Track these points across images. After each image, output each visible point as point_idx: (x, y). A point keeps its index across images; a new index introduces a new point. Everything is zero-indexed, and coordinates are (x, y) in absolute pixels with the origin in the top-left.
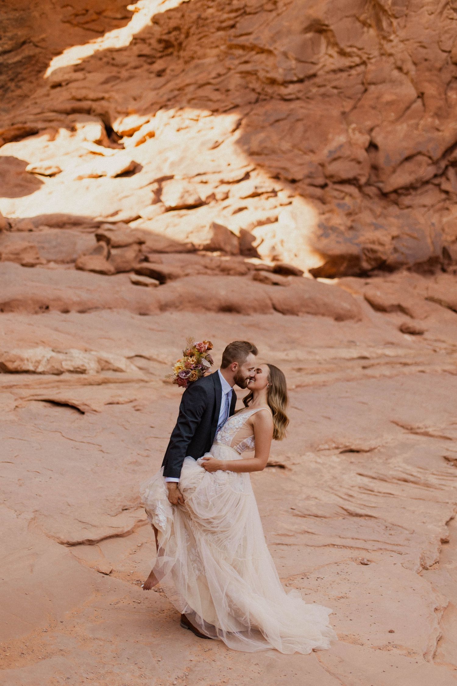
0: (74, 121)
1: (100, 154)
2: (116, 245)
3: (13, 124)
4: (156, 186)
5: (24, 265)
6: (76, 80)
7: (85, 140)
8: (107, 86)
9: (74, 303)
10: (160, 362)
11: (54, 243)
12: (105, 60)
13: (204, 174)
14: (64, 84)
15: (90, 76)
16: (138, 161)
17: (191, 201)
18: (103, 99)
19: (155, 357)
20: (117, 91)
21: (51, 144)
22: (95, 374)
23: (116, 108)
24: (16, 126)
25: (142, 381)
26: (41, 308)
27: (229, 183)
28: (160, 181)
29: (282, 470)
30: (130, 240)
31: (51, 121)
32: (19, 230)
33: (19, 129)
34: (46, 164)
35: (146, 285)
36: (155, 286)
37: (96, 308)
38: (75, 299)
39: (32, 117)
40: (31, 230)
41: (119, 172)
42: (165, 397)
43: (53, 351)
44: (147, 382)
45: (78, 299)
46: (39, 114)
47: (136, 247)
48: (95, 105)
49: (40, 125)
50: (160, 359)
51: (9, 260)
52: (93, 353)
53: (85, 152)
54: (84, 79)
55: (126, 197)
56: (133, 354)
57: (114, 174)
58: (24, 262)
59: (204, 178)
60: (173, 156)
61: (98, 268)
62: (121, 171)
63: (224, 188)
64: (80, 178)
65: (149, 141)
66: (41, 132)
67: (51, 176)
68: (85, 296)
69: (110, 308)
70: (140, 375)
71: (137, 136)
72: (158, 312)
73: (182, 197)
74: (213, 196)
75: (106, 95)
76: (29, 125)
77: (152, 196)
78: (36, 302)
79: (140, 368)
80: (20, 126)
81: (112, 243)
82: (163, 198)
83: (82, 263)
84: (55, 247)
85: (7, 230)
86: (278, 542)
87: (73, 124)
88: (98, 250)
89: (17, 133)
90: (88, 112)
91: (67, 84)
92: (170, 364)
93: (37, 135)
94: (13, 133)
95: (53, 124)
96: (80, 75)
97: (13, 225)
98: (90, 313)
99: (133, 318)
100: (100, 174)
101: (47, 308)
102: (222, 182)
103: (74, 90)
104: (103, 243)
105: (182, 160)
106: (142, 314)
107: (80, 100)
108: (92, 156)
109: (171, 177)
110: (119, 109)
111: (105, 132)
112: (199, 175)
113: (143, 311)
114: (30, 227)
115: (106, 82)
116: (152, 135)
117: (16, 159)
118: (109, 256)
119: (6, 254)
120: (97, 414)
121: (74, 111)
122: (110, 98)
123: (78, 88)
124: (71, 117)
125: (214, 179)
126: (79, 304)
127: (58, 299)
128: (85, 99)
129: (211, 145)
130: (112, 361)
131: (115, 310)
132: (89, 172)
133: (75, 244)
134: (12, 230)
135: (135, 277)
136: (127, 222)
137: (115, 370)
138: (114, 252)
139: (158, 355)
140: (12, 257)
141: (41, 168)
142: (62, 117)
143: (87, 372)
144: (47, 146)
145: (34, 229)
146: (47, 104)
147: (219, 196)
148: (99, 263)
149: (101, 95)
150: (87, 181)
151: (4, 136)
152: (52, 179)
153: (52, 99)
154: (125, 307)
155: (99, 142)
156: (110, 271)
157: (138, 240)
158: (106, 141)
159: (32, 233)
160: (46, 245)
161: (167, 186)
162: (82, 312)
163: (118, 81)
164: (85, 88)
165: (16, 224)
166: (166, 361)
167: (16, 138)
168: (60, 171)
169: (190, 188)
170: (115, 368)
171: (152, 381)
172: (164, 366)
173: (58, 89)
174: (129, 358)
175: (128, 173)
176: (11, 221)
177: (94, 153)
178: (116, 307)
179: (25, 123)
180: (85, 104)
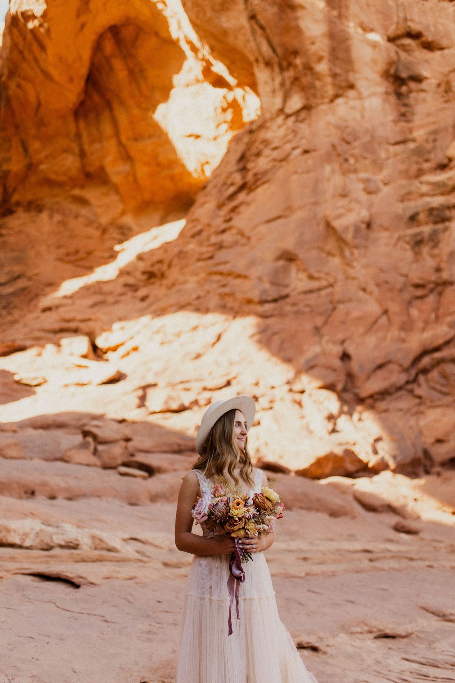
0: (60, 339)
1: (85, 367)
2: (102, 441)
4: (140, 393)
6: (65, 305)
7: (72, 354)
8: (95, 309)
9: (62, 489)
10: (156, 546)
11: (38, 443)
12: (92, 290)
13: (188, 381)
14: (53, 308)
15: (77, 302)
16: (124, 370)
17: (175, 406)
18: (89, 320)
19: (150, 540)
20: (104, 314)
21: (38, 359)
22: (88, 550)
23: (100, 326)
24: (4, 344)
25: (140, 561)
26: (26, 493)
27: (210, 390)
28: (145, 388)
29: (315, 654)
30: (117, 437)
31: (39, 339)
32: (4, 431)
33: (8, 346)
34: (33, 375)
35: (134, 476)
36: (144, 478)
37: (85, 496)
38: (63, 485)
39: (21, 336)
41: (105, 380)
43: (43, 524)
44: (145, 562)
45: (66, 486)
46: (28, 334)
47: (123, 444)
48: (83, 326)
49: (28, 343)
50: (156, 543)
52: (86, 530)
53: (71, 365)
54: (73, 304)
56: (127, 536)
57: (100, 382)
59: (187, 386)
60: (156, 366)
61: (84, 462)
62: (108, 380)
63: (207, 395)
64: (66, 386)
65: (133, 354)
66: (28, 348)
67: (35, 386)
68: (73, 483)
69: (98, 496)
71: (121, 351)
72: (148, 502)
73: (166, 403)
74: (196, 402)
75: (93, 317)
76: (18, 343)
77: (137, 401)
78: (21, 486)
79: (136, 551)
80: (9, 343)
81: (99, 439)
82: (148, 403)
83: (67, 457)
84: (39, 446)
87: (59, 341)
88: (84, 446)
89: (5, 349)
90: (76, 331)
91: (57, 308)
92: (167, 548)
93: (25, 351)
95: (41, 342)
96: (69, 301)
98: (78, 500)
99: (122, 507)
100: (84, 383)
101: (33, 493)
102: (205, 389)
103: (63, 313)
104: (90, 439)
105: (165, 370)
106: (132, 504)
107: (68, 321)
108: (77, 368)
109: (155, 385)
111: (91, 349)
112: (182, 382)
113: (132, 501)
114: (14, 429)
115: (94, 305)
116: (135, 349)
118: (95, 452)
120: (95, 586)
121: (62, 330)
122: (96, 319)
123: (67, 311)
124: (59, 335)
125: (196, 387)
126: (66, 490)
127: (44, 484)
128: (73, 320)
129: (194, 355)
130: (106, 540)
131: (104, 498)
132: (76, 381)
135: (124, 470)
137: (109, 550)
138: (100, 448)
139: (153, 539)
141: (26, 379)
142: (51, 336)
143: (80, 547)
144: (34, 361)
145: (18, 430)
146: (37, 325)
147: (202, 402)
148: (84, 457)
149: (88, 316)
150: (73, 389)
152: (38, 388)
153: (42, 321)
154: (114, 496)
155: (85, 357)
157: (125, 437)
158: (91, 354)
159: (16, 434)
160: (30, 445)
161: (151, 393)
162: (70, 499)
163: (104, 305)
164: (73, 311)
166: (162, 546)
167: (5, 354)
168: (46, 381)
169: (174, 394)
170: (109, 547)
171: (150, 562)
172: (161, 550)
173: (48, 314)
174: (124, 540)
175: (114, 381)
177: (80, 366)
178: (104, 496)
179: (13, 341)
180: (73, 325)
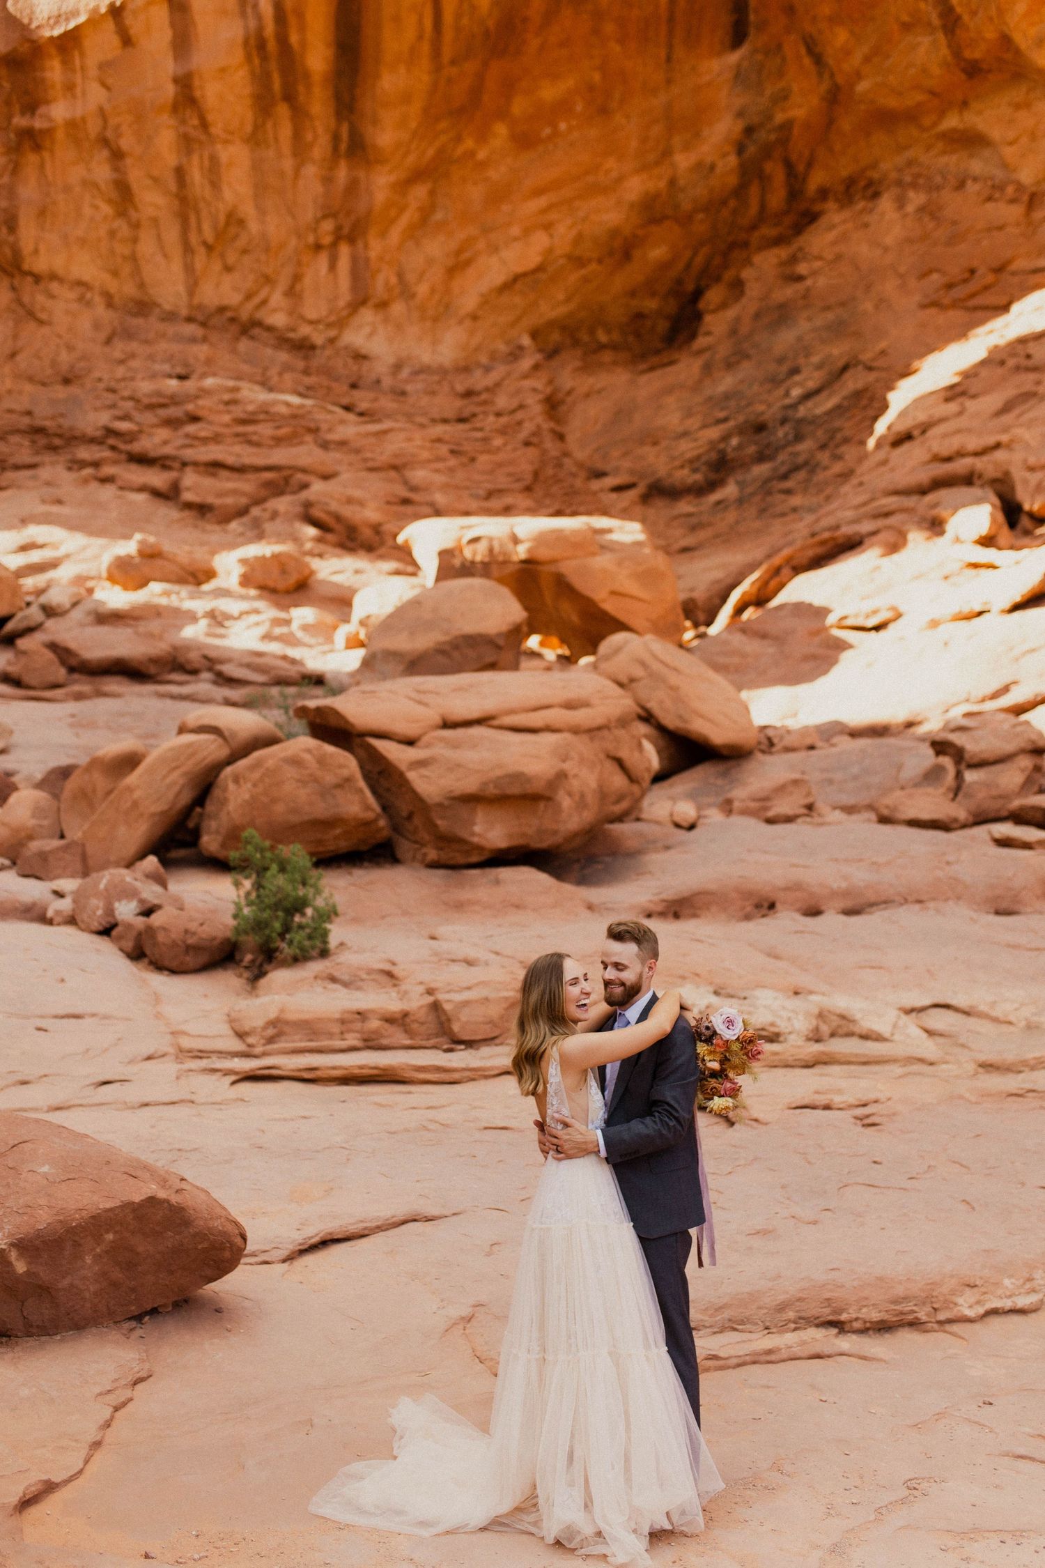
0: (935, 505)
1: (991, 566)
2: (975, 760)
3: (813, 535)
5: (770, 821)
6: (942, 420)
7: (957, 540)
8: (1007, 419)
9: (834, 894)
10: (996, 1020)
11: (855, 770)
12: (1011, 362)
14: (916, 433)
15: (971, 405)
18: (997, 446)
19: (983, 1008)
20: (1029, 425)
21: (887, 561)
22: (800, 1042)
23: (1025, 461)
24: (817, 539)
25: (921, 1060)
26: (758, 906)
30: (1010, 747)
31: (887, 515)
32: (789, 750)
33: (823, 543)
34: (871, 604)
35: (1027, 846)
37: (886, 902)
38: (838, 884)
39: (849, 514)
40: (812, 748)
41: (1018, 599)
42: (961, 1097)
44: (932, 1064)
45: (844, 885)
46: (865, 504)
47: (1028, 761)
48: (979, 464)
49: (866, 527)
50: (997, 1012)
51: (745, 812)
52: (813, 998)
53: (956, 566)
54: (960, 413)
55: (1033, 650)
56: (927, 1002)
57: (1008, 605)
58: (770, 814)
61: (925, 816)
62: (1022, 596)
64: (934, 624)
66: (867, 542)
67: (877, 628)
68: (860, 876)
69: (920, 902)
70: (928, 1048)
72: (1043, 905)
75: (1004, 438)
76: (847, 530)
78: (746, 895)
79: (930, 1033)
80: (826, 535)
81: (967, 756)
83: (887, 807)
84: (855, 778)
85: (763, 752)
86: (1022, 1451)
87: (935, 512)
88: (931, 777)
89: (820, 550)
90: (968, 480)
91: (924, 432)
92: (1023, 1023)
93: (859, 549)
94: (811, 553)
95: (891, 521)
96: (953, 407)
97: (775, 741)
98: (871, 913)
99: (974, 921)
100: (978, 608)
101: (772, 906)
103: (937, 442)
104: (946, 761)
106: (1001, 912)
107: (948, 459)
108: (973, 572)
110: (1032, 460)
111: (1000, 517)
113: (1004, 905)
114: (809, 741)
115: (1006, 408)
117: (810, 605)
118: (958, 788)
119: (743, 800)
121: (939, 483)
122: (1012, 441)
123: (945, 436)
124: (930, 498)
126: (846, 894)
127: (797, 887)
128: (960, 454)
130: (858, 1016)
131: (931, 905)
132: (955, 609)
133: (900, 767)
134: (774, 749)
135: (1006, 829)
136: (1019, 710)
137: (865, 1037)
139: (994, 1003)
140: (753, 805)
141: (856, 616)
142: (910, 501)
143: (781, 1039)
144: (877, 568)
145: (819, 744)
146: (885, 479)
148: (931, 804)
149: (991, 440)
150: (949, 629)
151: (795, 562)
152: (882, 633)
153: (892, 470)
154: (960, 899)
155: (987, 541)
156: (955, 820)
157: (1030, 747)
158: (1005, 535)
159: (812, 753)
160: (838, 776)
162: (850, 912)
163: (1032, 402)
164: (959, 431)
165: (782, 738)
166: (1012, 1018)
167: (817, 562)
168: (898, 616)
170: (864, 1033)
171: (946, 1062)
172: (1005, 1028)
173: (906, 447)
174: (910, 1011)
175: (1034, 599)
176: (770, 733)
177: (975, 566)
178: (934, 899)
179: (838, 527)
180: (961, 466)
